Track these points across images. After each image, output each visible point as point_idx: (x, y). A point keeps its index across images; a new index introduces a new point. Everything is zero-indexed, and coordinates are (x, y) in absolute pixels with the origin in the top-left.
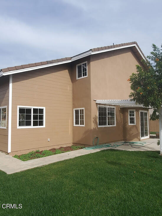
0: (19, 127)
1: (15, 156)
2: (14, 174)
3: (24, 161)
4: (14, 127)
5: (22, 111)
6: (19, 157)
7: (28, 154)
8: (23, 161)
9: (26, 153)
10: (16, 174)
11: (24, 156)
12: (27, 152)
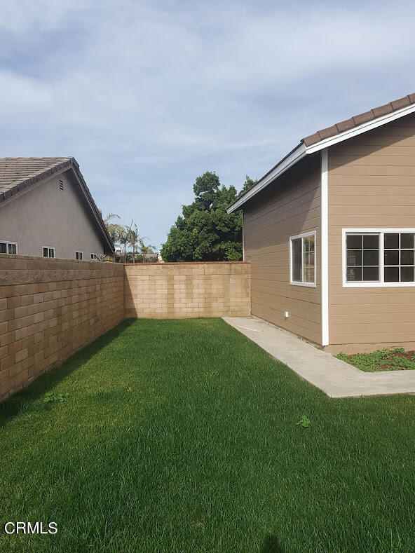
0: (346, 284)
1: (340, 356)
2: (345, 399)
3: (365, 371)
4: (335, 282)
5: (353, 241)
6: (350, 359)
7: (374, 355)
8: (363, 372)
9: (368, 352)
10: (349, 401)
11: (364, 358)
12: (370, 350)
